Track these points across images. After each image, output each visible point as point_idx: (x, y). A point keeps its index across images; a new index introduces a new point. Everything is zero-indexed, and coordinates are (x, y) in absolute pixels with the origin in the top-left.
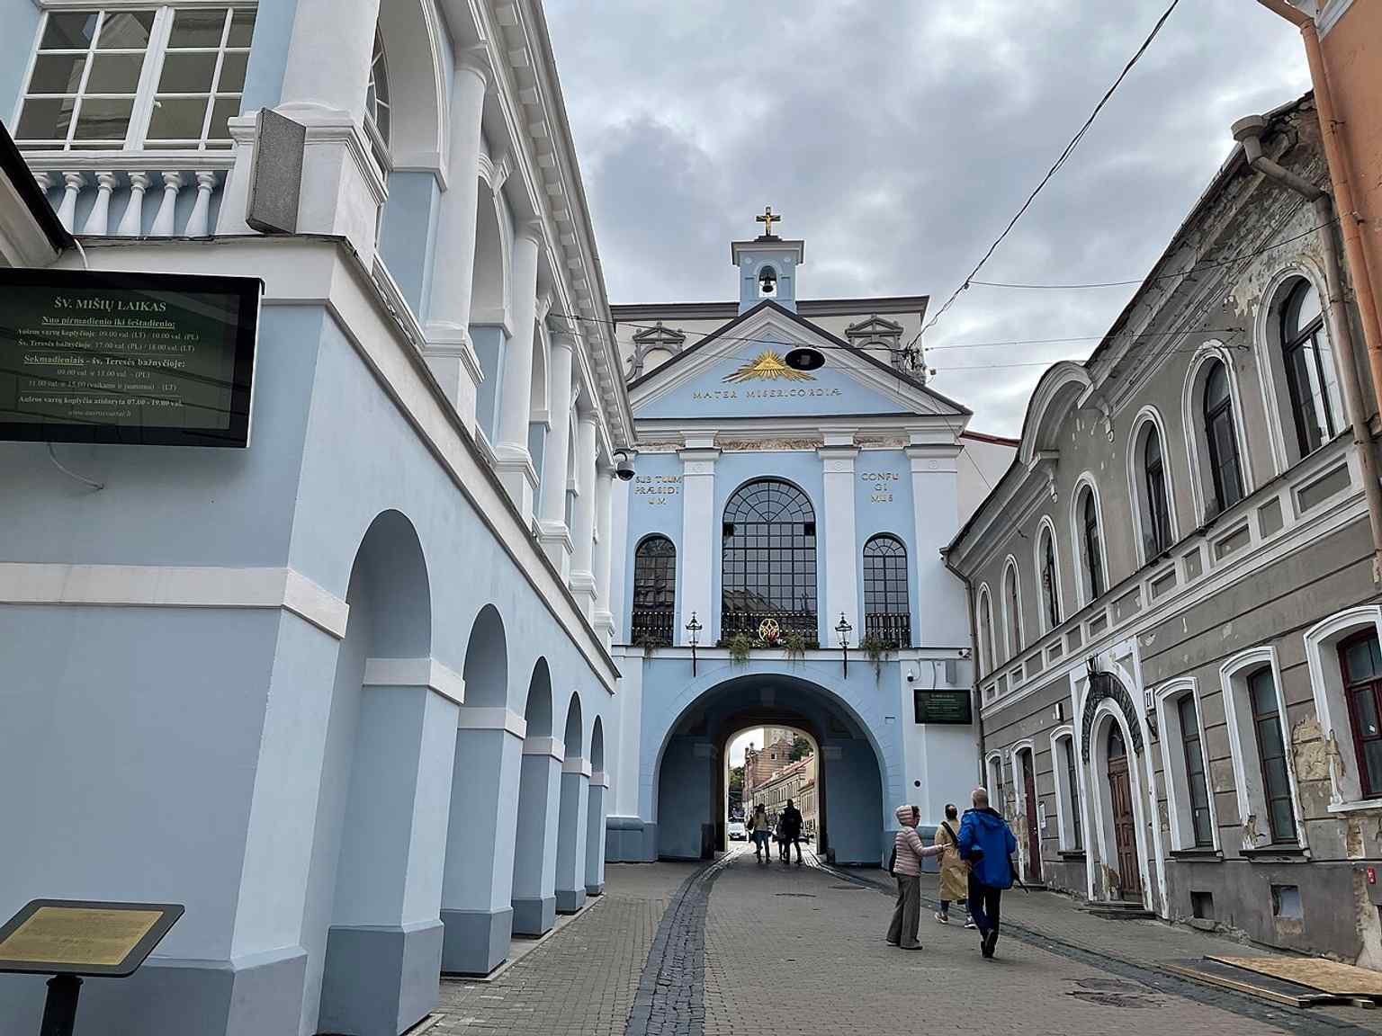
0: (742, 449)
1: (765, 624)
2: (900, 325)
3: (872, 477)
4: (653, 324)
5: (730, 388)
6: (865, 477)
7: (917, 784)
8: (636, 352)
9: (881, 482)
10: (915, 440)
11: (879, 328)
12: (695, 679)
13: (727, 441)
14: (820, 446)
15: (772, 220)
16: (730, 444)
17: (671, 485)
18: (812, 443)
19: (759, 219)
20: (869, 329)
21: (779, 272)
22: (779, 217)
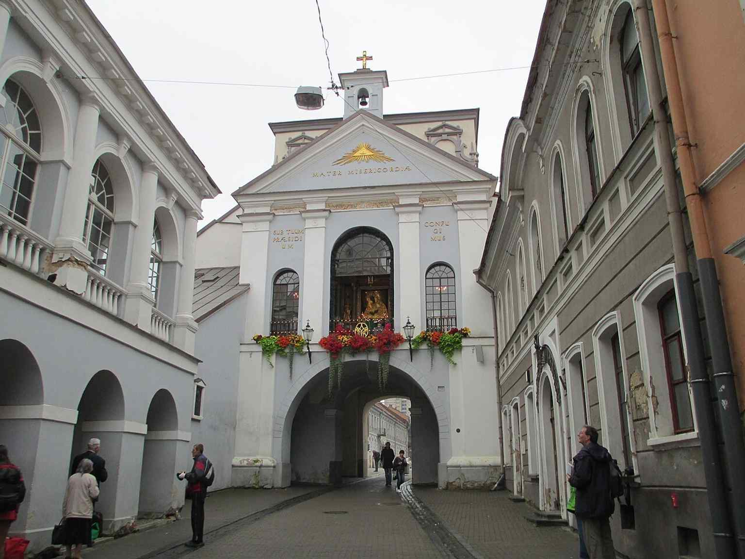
0: (344, 209)
1: (359, 326)
2: (461, 128)
3: (432, 224)
4: (299, 134)
5: (337, 168)
6: (427, 225)
7: (458, 431)
8: (288, 152)
9: (438, 227)
10: (460, 198)
11: (447, 130)
12: (310, 366)
13: (335, 204)
14: (397, 204)
15: (367, 59)
16: (337, 206)
17: (296, 235)
18: (391, 203)
19: (358, 59)
20: (440, 131)
21: (370, 92)
22: (371, 57)
